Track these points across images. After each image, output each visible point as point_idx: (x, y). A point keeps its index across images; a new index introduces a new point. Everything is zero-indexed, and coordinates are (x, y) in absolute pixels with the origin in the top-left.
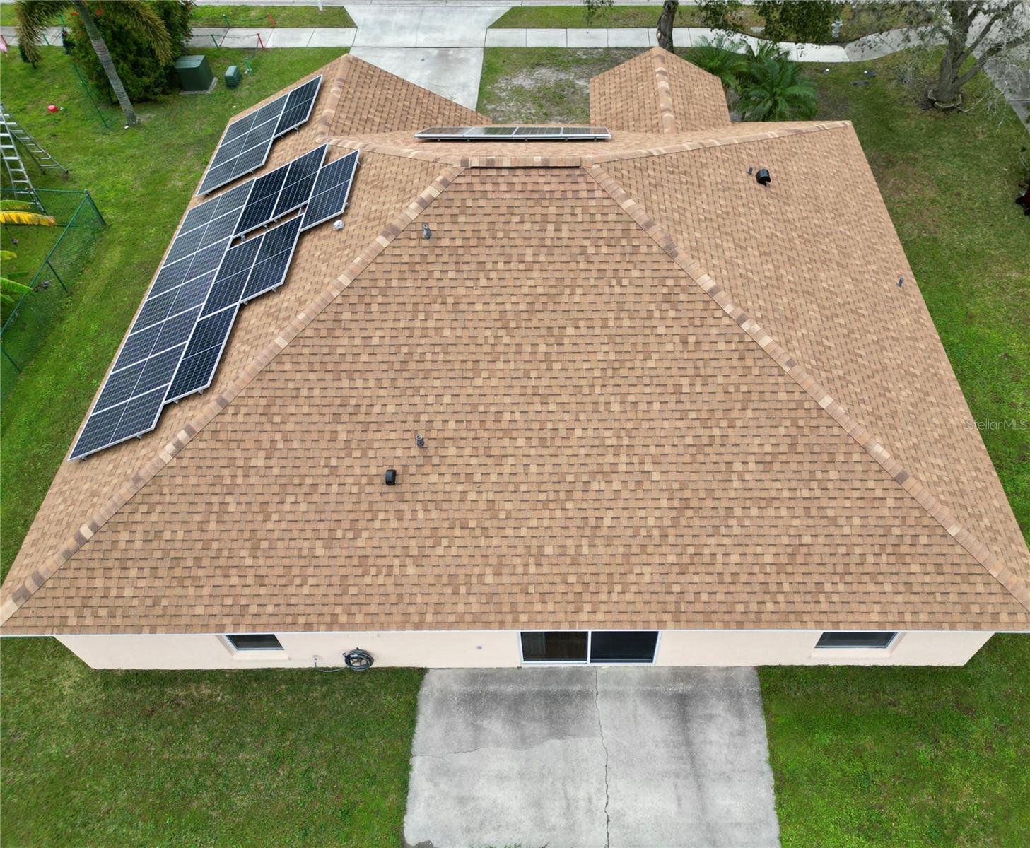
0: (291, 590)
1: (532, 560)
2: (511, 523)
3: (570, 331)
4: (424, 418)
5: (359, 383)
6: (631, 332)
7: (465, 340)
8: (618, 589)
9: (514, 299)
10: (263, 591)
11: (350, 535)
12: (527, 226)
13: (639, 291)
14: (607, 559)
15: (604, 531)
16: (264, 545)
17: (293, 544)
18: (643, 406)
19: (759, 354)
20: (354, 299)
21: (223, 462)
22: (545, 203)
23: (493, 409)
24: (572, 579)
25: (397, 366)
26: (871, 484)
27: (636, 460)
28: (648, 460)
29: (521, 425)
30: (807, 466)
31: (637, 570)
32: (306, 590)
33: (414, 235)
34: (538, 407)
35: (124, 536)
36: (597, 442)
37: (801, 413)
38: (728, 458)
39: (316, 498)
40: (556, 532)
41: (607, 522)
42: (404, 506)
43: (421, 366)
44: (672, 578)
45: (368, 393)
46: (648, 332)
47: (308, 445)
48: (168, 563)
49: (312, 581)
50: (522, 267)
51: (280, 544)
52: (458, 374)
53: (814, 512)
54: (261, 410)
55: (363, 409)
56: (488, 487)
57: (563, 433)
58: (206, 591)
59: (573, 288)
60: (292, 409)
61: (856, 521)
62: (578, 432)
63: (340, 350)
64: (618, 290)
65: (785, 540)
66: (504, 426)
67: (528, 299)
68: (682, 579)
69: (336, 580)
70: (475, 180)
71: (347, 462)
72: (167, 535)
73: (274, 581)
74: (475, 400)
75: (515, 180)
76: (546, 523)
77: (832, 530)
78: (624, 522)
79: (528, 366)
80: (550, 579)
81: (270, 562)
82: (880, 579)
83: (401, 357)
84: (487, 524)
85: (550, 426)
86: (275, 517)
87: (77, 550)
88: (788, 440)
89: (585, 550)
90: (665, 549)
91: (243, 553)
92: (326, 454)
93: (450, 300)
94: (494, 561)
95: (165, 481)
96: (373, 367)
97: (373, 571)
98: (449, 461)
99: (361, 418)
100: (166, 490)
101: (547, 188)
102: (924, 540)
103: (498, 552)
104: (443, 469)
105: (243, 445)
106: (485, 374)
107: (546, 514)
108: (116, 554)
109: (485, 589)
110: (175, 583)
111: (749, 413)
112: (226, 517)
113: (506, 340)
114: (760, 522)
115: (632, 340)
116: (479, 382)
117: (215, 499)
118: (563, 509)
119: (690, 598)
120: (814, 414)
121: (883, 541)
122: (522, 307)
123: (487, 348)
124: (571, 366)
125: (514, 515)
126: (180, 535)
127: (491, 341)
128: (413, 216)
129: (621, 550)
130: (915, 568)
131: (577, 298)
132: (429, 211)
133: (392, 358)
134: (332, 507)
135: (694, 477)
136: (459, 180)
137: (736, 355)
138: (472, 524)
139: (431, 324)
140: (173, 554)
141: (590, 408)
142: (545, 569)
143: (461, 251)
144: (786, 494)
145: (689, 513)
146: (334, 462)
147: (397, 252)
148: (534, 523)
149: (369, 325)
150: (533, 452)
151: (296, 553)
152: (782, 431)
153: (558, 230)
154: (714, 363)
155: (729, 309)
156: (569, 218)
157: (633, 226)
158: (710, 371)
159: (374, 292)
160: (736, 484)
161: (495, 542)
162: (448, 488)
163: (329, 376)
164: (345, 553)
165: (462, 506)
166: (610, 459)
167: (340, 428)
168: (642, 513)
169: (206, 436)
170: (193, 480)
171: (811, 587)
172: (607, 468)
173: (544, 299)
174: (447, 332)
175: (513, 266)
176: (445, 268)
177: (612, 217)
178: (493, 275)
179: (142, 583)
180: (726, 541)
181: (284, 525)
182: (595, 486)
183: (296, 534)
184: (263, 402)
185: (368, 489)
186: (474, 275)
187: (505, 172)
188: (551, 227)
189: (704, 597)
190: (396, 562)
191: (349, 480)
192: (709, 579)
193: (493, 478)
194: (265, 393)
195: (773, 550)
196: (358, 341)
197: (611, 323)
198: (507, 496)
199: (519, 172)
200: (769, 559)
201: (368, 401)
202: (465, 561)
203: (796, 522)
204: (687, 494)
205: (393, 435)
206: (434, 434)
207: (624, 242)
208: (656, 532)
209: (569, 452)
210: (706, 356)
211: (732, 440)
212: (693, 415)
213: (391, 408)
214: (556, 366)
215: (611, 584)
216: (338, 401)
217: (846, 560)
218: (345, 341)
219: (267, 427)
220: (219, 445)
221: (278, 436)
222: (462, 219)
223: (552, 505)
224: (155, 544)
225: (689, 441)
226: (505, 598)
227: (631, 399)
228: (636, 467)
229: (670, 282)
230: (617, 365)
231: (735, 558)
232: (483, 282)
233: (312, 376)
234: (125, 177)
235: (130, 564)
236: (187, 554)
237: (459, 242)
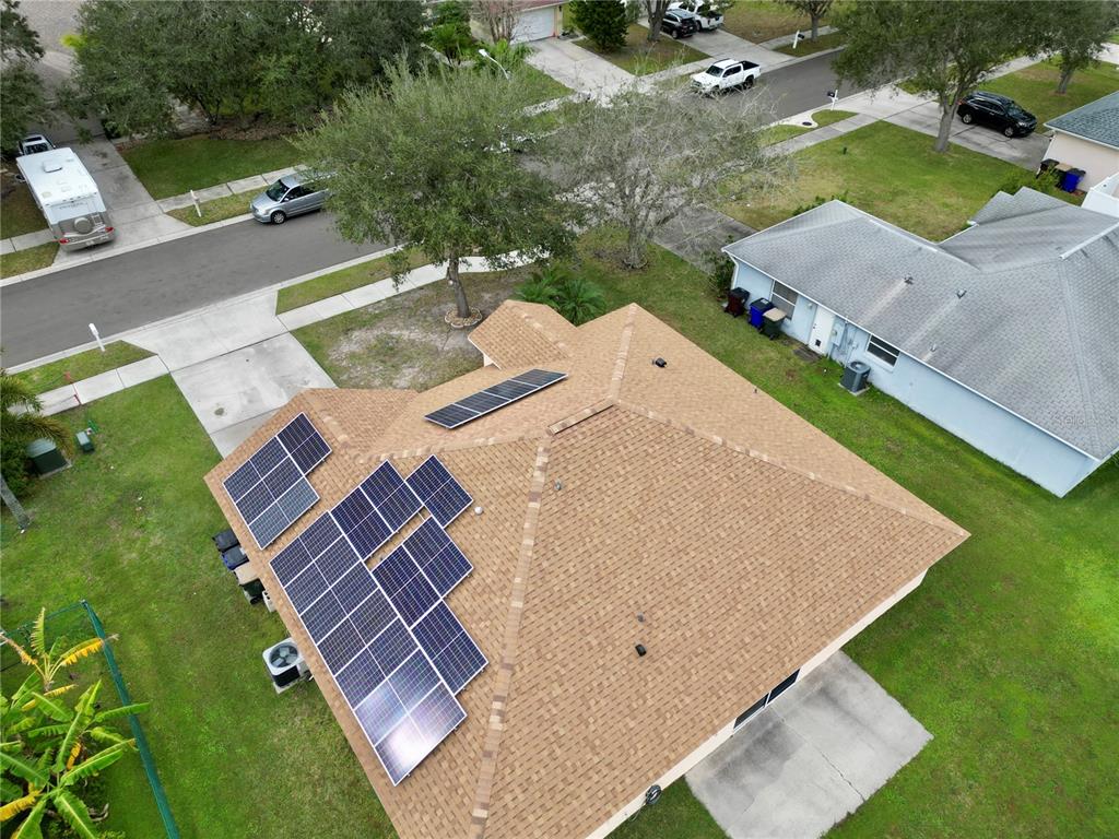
0: (632, 760)
1: (743, 651)
2: (719, 636)
3: (671, 503)
4: (631, 602)
5: (581, 603)
6: (701, 487)
7: (622, 540)
8: (793, 638)
9: (630, 501)
10: (616, 773)
11: (641, 702)
12: (608, 454)
13: (690, 461)
14: (777, 625)
15: (766, 610)
16: (597, 742)
17: (613, 730)
18: (735, 527)
19: (768, 466)
20: (543, 551)
21: (536, 706)
22: (609, 435)
23: (663, 574)
24: (769, 648)
25: (595, 579)
26: (858, 508)
27: (753, 559)
28: (758, 556)
29: (684, 574)
30: (828, 515)
31: (795, 622)
32: (640, 754)
33: (551, 492)
34: (685, 558)
35: (508, 798)
36: (728, 561)
37: (806, 488)
38: (793, 532)
39: (606, 692)
40: (744, 626)
41: (764, 604)
42: (657, 664)
43: (608, 571)
44: (812, 615)
45: (589, 606)
46: (709, 482)
47: (580, 660)
48: (548, 796)
49: (639, 746)
50: (621, 479)
51: (606, 735)
52: (631, 564)
53: (846, 538)
54: (536, 657)
55: (594, 618)
56: (693, 622)
57: (708, 566)
58: (584, 797)
59: (656, 478)
60: (554, 644)
61: (865, 531)
62: (715, 561)
63: (556, 589)
64: (679, 466)
65: (845, 561)
66: (676, 580)
67: (637, 497)
68: (817, 612)
69: (653, 735)
70: (562, 440)
71: (608, 657)
72: (535, 778)
73: (619, 761)
74: (650, 574)
75: (584, 429)
76: (735, 625)
77: (860, 542)
78: (771, 599)
79: (664, 537)
80: (759, 656)
81: (608, 751)
82: (893, 555)
83: (594, 572)
84: (707, 645)
85: (699, 566)
86: (591, 720)
87: (484, 829)
88: (811, 506)
89: (764, 627)
90: (800, 601)
91: (589, 756)
92: (593, 660)
93: (597, 521)
94: (725, 665)
95: (508, 742)
96: (582, 587)
97: (668, 715)
98: (662, 620)
99: (597, 624)
100: (513, 749)
101: (604, 426)
102: (896, 524)
103: (723, 658)
104: (663, 627)
105: (540, 687)
106: (646, 555)
107: (732, 619)
108: (512, 814)
109: (732, 685)
110: (561, 805)
111: (785, 501)
112: (563, 741)
113: (643, 528)
114: (828, 558)
115: (705, 491)
116: (645, 562)
117: (548, 734)
118: (739, 611)
119: (827, 620)
120: (812, 485)
121: (881, 535)
122: (638, 503)
123: (636, 539)
124: (685, 524)
125: (717, 630)
126: (543, 772)
127: (635, 533)
128: (542, 480)
129: (780, 616)
130: (902, 540)
131: (662, 482)
132: (549, 472)
133: (589, 576)
134: (619, 691)
135: (785, 552)
136: (554, 444)
137: (758, 473)
138: (700, 650)
139: (596, 541)
140: (547, 788)
141: (711, 542)
142: (753, 652)
143: (583, 488)
144: (829, 536)
145: (796, 574)
146: (601, 662)
147: (548, 507)
148: (729, 629)
149: (562, 563)
150: (701, 587)
151: (619, 734)
152: (805, 503)
153: (626, 448)
154: (751, 483)
155: (738, 449)
156: (626, 438)
157: (662, 426)
158: (752, 488)
159: (551, 540)
160: (805, 544)
161: (718, 653)
162: (672, 637)
163: (561, 609)
164: (645, 715)
165: (688, 643)
166: (740, 567)
167: (589, 638)
168: (775, 588)
169: (514, 695)
170: (526, 730)
171: (871, 579)
172: (743, 573)
173: (645, 492)
174: (608, 542)
175: (617, 481)
176: (581, 502)
177: (648, 426)
178: (609, 492)
179: (541, 821)
180: (821, 578)
181: (600, 722)
182: (744, 587)
183: (611, 723)
184: (533, 650)
185: (631, 666)
186: (599, 498)
187: (575, 428)
188: (621, 448)
189: (832, 616)
190: (676, 701)
191: (617, 668)
192: (828, 604)
193: (692, 615)
194: (531, 644)
195: (843, 570)
196: (562, 577)
197: (689, 488)
198: (706, 621)
199: (583, 424)
200: (845, 575)
201: (593, 611)
202: (711, 675)
203: (842, 548)
204: (788, 563)
205: (622, 624)
206: (643, 609)
207: (664, 437)
208: (789, 594)
209: (718, 575)
210: (745, 481)
211: (787, 521)
212: (761, 518)
213: (609, 608)
214: (678, 528)
215: (788, 638)
216: (577, 622)
217: (875, 555)
218: (555, 581)
219: (547, 665)
220: (525, 696)
221: (558, 667)
222: (570, 468)
223: (731, 613)
224: (531, 790)
225: (769, 533)
226: (745, 683)
227: (727, 525)
228: (756, 563)
229: (701, 449)
230: (708, 510)
231: (831, 585)
232: (607, 500)
233: (551, 615)
235: (524, 814)
236: (555, 782)
237: (578, 483)
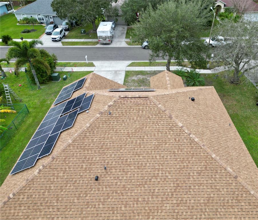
0: (67, 213)
1: (135, 203)
2: (130, 191)
3: (146, 137)
4: (107, 161)
5: (90, 152)
6: (162, 137)
7: (118, 140)
8: (160, 211)
9: (131, 129)
10: (59, 213)
11: (85, 195)
12: (135, 111)
13: (163, 127)
14: (156, 202)
15: (156, 194)
16: (60, 199)
17: (68, 199)
18: (165, 157)
19: (195, 143)
20: (90, 130)
21: (51, 175)
22: (139, 106)
23: (125, 158)
24: (147, 208)
25: (100, 147)
26: (228, 179)
27: (164, 172)
28: (167, 172)
29: (132, 163)
30: (210, 174)
31: (165, 205)
32: (71, 213)
33: (106, 114)
34: (137, 158)
35: (22, 197)
36: (153, 167)
37: (207, 159)
38: (189, 172)
39: (76, 185)
40: (142, 194)
41: (156, 191)
42: (100, 187)
43: (107, 147)
44: (175, 208)
45: (92, 155)
46: (166, 137)
47: (75, 169)
48: (33, 205)
49: (73, 210)
50: (133, 121)
51: (65, 199)
52: (116, 149)
53: (213, 187)
54: (63, 160)
55: (90, 159)
56: (123, 181)
57: (144, 165)
58: (43, 213)
59: (146, 126)
60: (71, 159)
61: (225, 190)
62: (148, 165)
63: (86, 143)
64: (158, 126)
65: (206, 196)
66: (128, 163)
67: (135, 129)
68: (178, 208)
69: (80, 209)
70: (122, 101)
71: (85, 174)
72: (34, 196)
73: (62, 210)
74: (120, 156)
75: (132, 100)
76: (139, 191)
77: (219, 193)
78: (161, 191)
79: (135, 146)
80: (140, 208)
81: (61, 204)
82: (234, 207)
83: (101, 145)
84: (123, 192)
85: (140, 163)
86: (64, 190)
87: (8, 201)
88: (205, 167)
89: (150, 199)
90: (173, 199)
91: (54, 202)
92: (80, 172)
93: (115, 130)
94: (124, 203)
95: (35, 180)
96: (94, 147)
97: (90, 207)
98: (113, 173)
99: (90, 162)
100: (35, 183)
101: (140, 102)
102: (244, 195)
103: (126, 200)
104: (111, 176)
105: (57, 170)
106: (123, 149)
107: (139, 189)
108: (19, 202)
109: (122, 212)
110: (34, 211)
111: (194, 159)
112: (51, 191)
113: (129, 140)
114: (199, 190)
115: (162, 139)
116: (121, 151)
117: (48, 186)
118: (144, 187)
119: (180, 214)
120: (211, 159)
121: (233, 196)
122: (133, 131)
123: (124, 142)
124: (146, 146)
125: (130, 189)
126: (37, 196)
127: (125, 140)
128: (106, 109)
129: (160, 199)
130: (243, 204)
131: (147, 129)
132: (110, 108)
133: (99, 145)
134: (80, 187)
135: (180, 177)
136: (118, 101)
137: (189, 143)
138: (119, 192)
139: (109, 136)
140: (35, 202)
141: (151, 158)
142: (139, 205)
143: (118, 117)
144: (205, 182)
145: (179, 188)
146: (81, 174)
147: (102, 118)
148: (136, 191)
149: (93, 137)
150: (136, 170)
151: (69, 201)
152: (203, 164)
153: (142, 112)
154: (183, 145)
155: (186, 131)
156: (145, 109)
157: (161, 111)
158: (182, 148)
159: (95, 128)
160: (191, 179)
161: (125, 197)
162: (112, 181)
163: (82, 150)
164: (83, 201)
165: (116, 186)
166: (157, 172)
167: (84, 164)
168: (166, 188)
169: (48, 167)
170: (42, 180)
171: (215, 210)
172: (156, 175)
173: (139, 129)
174: (114, 138)
175: (131, 121)
176: (114, 121)
177: (156, 109)
178: (126, 123)
179: (25, 211)
180: (190, 196)
181: (66, 193)
182: (153, 180)
183: (69, 196)
184: (64, 158)
185: (90, 182)
186: (121, 123)
187: (129, 99)
188: (141, 111)
189: (184, 213)
190: (97, 204)
191: (86, 179)
192: (185, 208)
193: (125, 178)
194: (65, 155)
195: (203, 199)
196: (90, 141)
197: (156, 135)
198: (129, 183)
199: (133, 99)
200: (202, 201)
201: (92, 157)
202: (116, 203)
203: (208, 190)
204: (178, 182)
205: (98, 166)
206: (109, 166)
207: (159, 115)
208: (170, 194)
209: (146, 170)
210: (181, 143)
211: (189, 167)
212: (179, 160)
213: (98, 159)
214: (142, 146)
215: (158, 210)
216: (84, 157)
217: (224, 202)
218: (87, 141)
219: (64, 164)
220: (51, 170)
221: (67, 167)
222: (118, 110)
223: (141, 186)
224: (30, 199)
225: (178, 167)
226: (127, 215)
227: (162, 155)
228: (164, 174)
229: (171, 125)
230: (158, 146)
231: (192, 201)
232: (123, 125)
233: (78, 150)
234: (36, 101)
235: (22, 205)
236: (38, 202)
237: (117, 115)
